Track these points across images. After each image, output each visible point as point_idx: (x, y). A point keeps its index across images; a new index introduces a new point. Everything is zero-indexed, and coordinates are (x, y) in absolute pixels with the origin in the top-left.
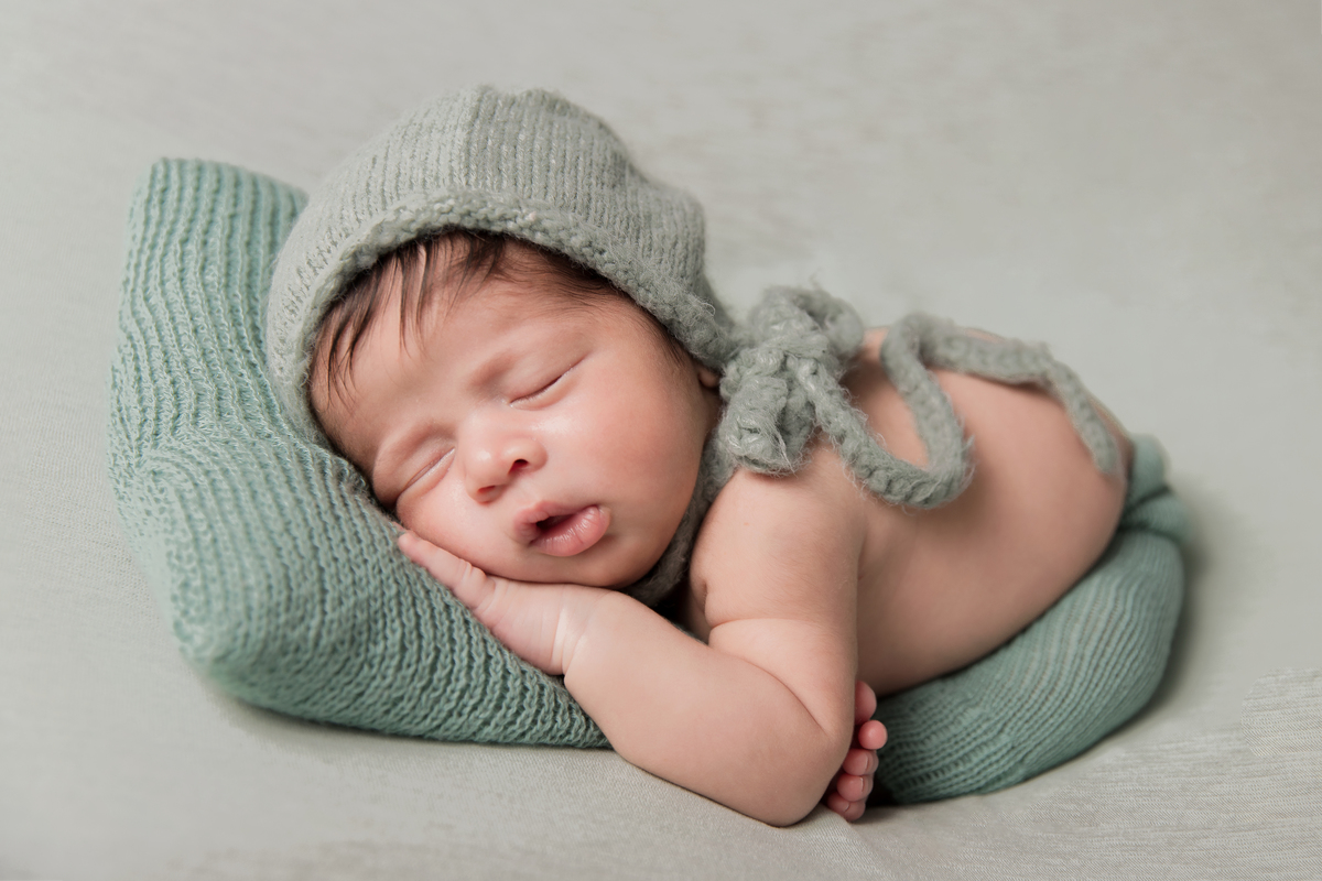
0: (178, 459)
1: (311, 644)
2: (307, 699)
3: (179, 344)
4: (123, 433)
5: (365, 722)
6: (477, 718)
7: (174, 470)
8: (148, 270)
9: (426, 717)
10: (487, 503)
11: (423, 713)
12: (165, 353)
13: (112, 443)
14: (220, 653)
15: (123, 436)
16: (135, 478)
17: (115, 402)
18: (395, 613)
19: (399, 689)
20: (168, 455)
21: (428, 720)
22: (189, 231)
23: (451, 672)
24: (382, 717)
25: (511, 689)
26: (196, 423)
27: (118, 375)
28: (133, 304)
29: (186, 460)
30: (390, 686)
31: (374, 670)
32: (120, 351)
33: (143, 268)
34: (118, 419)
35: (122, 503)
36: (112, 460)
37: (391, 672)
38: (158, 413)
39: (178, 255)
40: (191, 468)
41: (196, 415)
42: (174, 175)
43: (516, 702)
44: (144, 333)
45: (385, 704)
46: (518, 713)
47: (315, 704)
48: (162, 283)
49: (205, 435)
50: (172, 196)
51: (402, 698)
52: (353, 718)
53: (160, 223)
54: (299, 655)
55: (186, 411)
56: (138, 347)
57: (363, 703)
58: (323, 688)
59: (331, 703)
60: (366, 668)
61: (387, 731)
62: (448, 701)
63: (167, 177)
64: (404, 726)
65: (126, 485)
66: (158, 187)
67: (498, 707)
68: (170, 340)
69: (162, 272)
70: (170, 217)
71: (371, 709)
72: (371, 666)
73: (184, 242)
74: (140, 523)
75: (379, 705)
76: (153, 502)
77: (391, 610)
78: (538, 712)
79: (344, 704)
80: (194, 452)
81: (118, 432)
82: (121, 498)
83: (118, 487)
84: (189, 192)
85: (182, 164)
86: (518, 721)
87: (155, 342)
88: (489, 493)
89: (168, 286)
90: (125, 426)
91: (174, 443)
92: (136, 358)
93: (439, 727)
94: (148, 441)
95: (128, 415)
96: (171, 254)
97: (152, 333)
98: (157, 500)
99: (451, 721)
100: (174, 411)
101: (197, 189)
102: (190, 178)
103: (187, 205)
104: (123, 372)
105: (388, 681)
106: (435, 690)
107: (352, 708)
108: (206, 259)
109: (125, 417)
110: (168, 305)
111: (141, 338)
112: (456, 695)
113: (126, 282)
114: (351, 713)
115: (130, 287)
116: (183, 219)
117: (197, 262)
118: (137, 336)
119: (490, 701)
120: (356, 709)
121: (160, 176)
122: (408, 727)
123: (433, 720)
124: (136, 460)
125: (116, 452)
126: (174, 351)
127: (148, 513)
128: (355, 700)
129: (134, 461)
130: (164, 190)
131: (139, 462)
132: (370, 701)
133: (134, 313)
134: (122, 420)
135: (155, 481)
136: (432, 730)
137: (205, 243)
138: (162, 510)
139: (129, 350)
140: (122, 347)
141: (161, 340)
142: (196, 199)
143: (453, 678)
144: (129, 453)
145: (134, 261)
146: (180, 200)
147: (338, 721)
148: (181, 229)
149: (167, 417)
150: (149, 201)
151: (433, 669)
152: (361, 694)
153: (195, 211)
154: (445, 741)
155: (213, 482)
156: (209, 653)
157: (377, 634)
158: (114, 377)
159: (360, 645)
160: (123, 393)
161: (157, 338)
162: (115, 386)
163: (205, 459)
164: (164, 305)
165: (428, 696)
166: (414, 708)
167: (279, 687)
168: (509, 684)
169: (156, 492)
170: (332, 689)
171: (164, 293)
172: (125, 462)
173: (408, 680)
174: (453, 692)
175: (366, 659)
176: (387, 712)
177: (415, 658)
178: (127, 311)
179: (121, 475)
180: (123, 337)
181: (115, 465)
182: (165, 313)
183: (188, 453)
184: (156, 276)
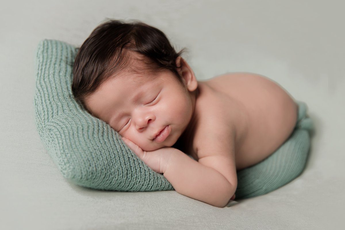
0: (55, 125)
1: (95, 171)
2: (98, 185)
3: (52, 92)
4: (40, 118)
5: (113, 188)
6: (141, 184)
7: (53, 128)
8: (45, 71)
9: (128, 186)
10: (142, 132)
11: (127, 185)
12: (48, 95)
13: (37, 121)
14: (73, 176)
15: (40, 119)
16: (44, 130)
17: (36, 109)
18: (115, 162)
19: (120, 180)
20: (52, 124)
21: (129, 187)
22: (56, 61)
23: (132, 174)
24: (117, 187)
25: (147, 175)
26: (58, 114)
27: (36, 101)
28: (40, 80)
29: (57, 125)
30: (117, 180)
31: (113, 176)
32: (37, 95)
33: (43, 70)
34: (38, 114)
35: (41, 137)
36: (37, 126)
37: (117, 176)
38: (48, 112)
39: (53, 68)
40: (58, 127)
41: (58, 112)
42: (50, 44)
43: (148, 178)
44: (43, 90)
45: (117, 184)
46: (149, 181)
47: (100, 186)
48: (49, 76)
49: (60, 117)
50: (50, 50)
51: (121, 182)
52: (110, 188)
53: (47, 58)
54: (93, 175)
55: (55, 111)
56: (41, 94)
57: (112, 184)
58: (101, 182)
59: (104, 185)
60: (111, 176)
61: (119, 190)
62: (133, 181)
63: (48, 45)
64: (123, 189)
65: (42, 132)
66: (46, 48)
67: (145, 181)
68: (50, 91)
69: (49, 73)
70: (50, 57)
71: (114, 186)
72: (112, 175)
73: (55, 64)
74: (48, 144)
75: (116, 184)
76: (50, 138)
77: (114, 161)
78: (154, 180)
79: (108, 185)
80: (58, 122)
81: (38, 118)
82: (41, 136)
83: (40, 133)
84: (54, 50)
85: (51, 41)
86: (150, 183)
87: (46, 92)
88: (142, 129)
89: (50, 76)
90: (40, 116)
91: (53, 120)
92: (41, 97)
93: (132, 188)
94: (46, 120)
95: (41, 113)
96: (51, 67)
97: (45, 89)
98: (51, 137)
99: (134, 186)
100: (52, 111)
101: (57, 49)
102: (54, 46)
103: (54, 53)
104: (38, 101)
105: (116, 178)
106: (129, 179)
107: (109, 186)
108: (60, 69)
109: (40, 113)
110: (50, 82)
111: (42, 91)
112: (135, 179)
113: (38, 74)
114: (109, 187)
115: (39, 75)
116: (54, 57)
117: (58, 70)
118: (41, 90)
119: (143, 179)
120: (110, 186)
121: (46, 44)
122: (124, 189)
123: (130, 186)
124: (44, 125)
125: (39, 123)
126: (50, 94)
127: (49, 141)
128: (110, 184)
129: (43, 126)
130: (47, 49)
131: (45, 126)
132: (114, 184)
133: (40, 83)
134: (39, 114)
135: (50, 132)
136: (130, 189)
137: (60, 65)
138: (53, 141)
139: (39, 94)
140: (37, 93)
141: (47, 91)
142: (57, 52)
143: (133, 175)
144: (42, 124)
145: (40, 68)
146: (52, 52)
147: (107, 189)
148: (53, 60)
149: (50, 113)
150: (43, 51)
151: (127, 174)
152: (111, 182)
153: (57, 55)
154: (134, 191)
155: (64, 131)
156: (70, 177)
157: (111, 167)
158: (35, 102)
159: (108, 170)
160: (38, 106)
161: (46, 91)
162: (36, 104)
163: (61, 124)
164: (48, 82)
165: (128, 181)
166: (125, 184)
167: (91, 183)
168: (146, 173)
169: (50, 135)
170: (104, 182)
171: (49, 78)
172: (41, 126)
173: (122, 177)
174: (134, 178)
175: (110, 174)
176: (118, 186)
177: (121, 172)
178: (38, 82)
179: (40, 130)
180: (37, 90)
181: (38, 127)
182: (49, 84)
183: (57, 123)
184: (47, 73)
